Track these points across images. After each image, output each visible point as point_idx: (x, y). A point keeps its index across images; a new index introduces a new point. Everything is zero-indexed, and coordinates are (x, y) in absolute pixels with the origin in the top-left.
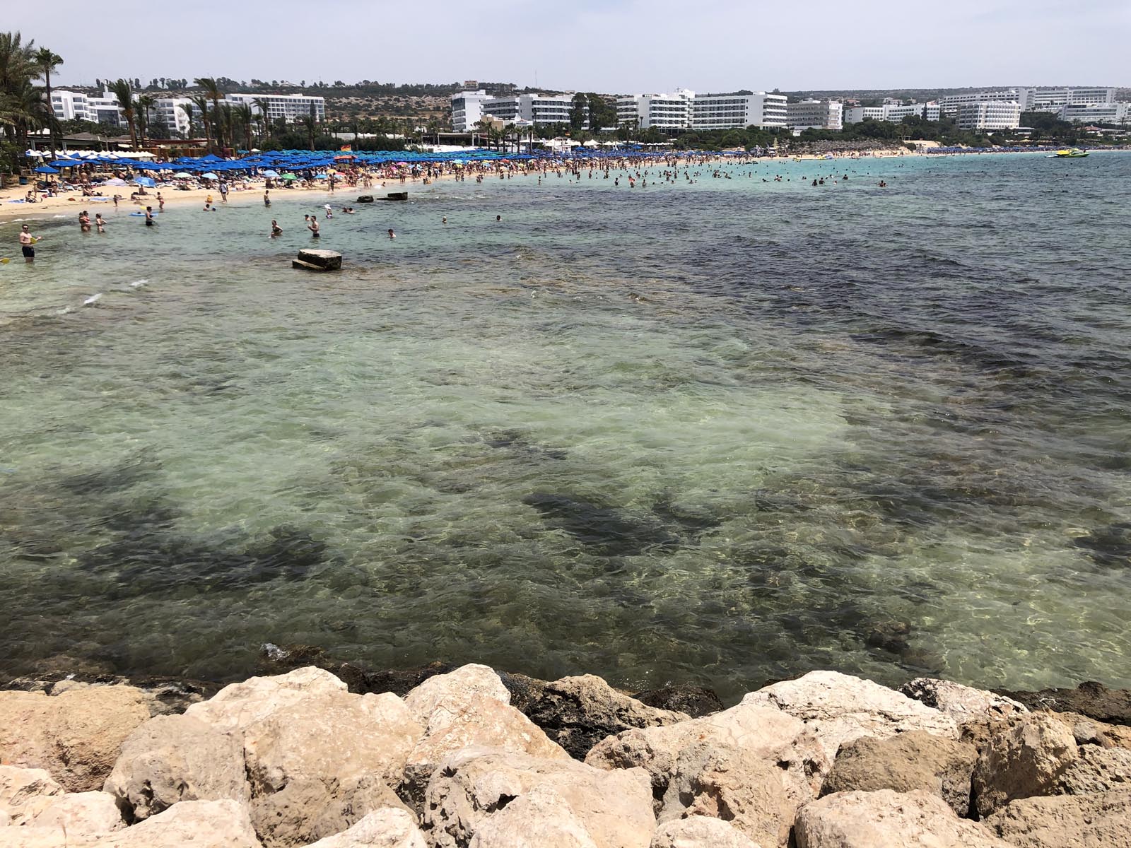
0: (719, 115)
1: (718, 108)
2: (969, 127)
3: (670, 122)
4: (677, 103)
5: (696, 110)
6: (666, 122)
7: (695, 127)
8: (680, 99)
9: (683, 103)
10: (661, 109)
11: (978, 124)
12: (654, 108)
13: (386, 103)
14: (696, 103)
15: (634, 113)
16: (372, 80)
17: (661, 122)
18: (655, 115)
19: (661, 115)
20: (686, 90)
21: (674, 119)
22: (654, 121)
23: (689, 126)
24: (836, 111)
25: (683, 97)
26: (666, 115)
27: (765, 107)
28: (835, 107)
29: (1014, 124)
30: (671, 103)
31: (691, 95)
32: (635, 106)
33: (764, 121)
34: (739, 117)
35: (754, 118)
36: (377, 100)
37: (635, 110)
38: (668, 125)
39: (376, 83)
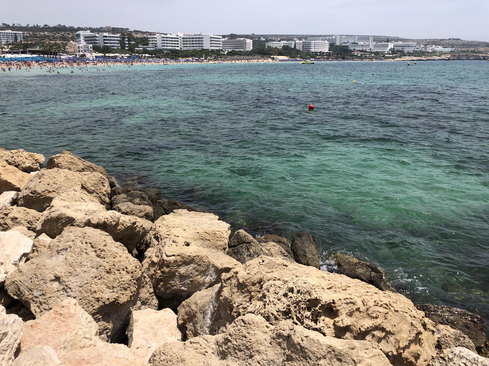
0: (193, 44)
1: (193, 41)
2: (308, 51)
3: (172, 46)
4: (175, 38)
5: (184, 41)
6: (170, 46)
7: (184, 49)
8: (176, 37)
9: (178, 38)
10: (167, 41)
11: (311, 50)
12: (164, 40)
13: (63, 35)
14: (184, 38)
15: (155, 42)
16: (62, 25)
17: (167, 46)
18: (164, 43)
19: (167, 43)
20: (179, 33)
21: (174, 45)
22: (164, 46)
23: (181, 48)
24: (249, 43)
25: (177, 35)
26: (169, 44)
27: (211, 41)
28: (249, 41)
29: (326, 50)
30: (172, 38)
31: (182, 35)
32: (155, 39)
33: (211, 46)
34: (201, 45)
35: (207, 46)
36: (58, 34)
37: (156, 41)
38: (171, 48)
39: (64, 26)
